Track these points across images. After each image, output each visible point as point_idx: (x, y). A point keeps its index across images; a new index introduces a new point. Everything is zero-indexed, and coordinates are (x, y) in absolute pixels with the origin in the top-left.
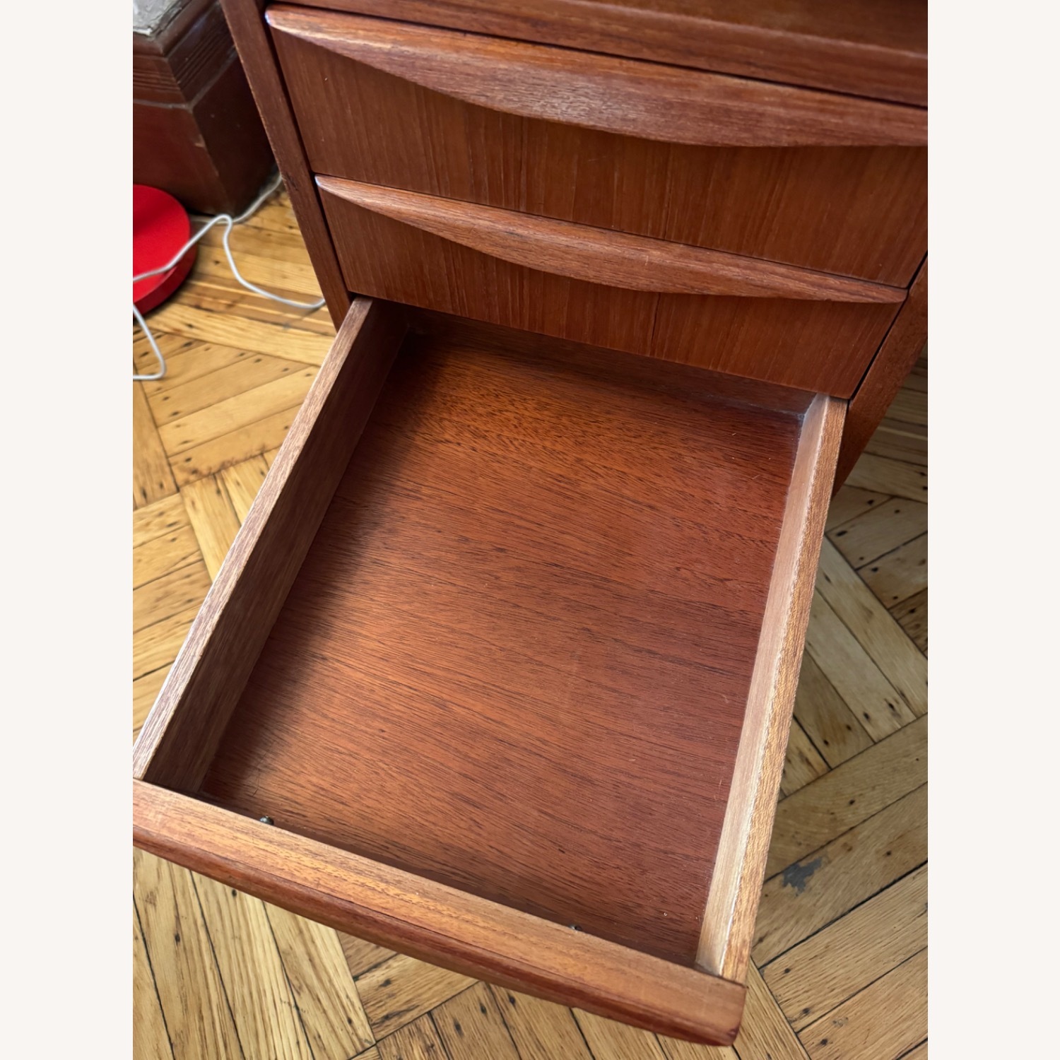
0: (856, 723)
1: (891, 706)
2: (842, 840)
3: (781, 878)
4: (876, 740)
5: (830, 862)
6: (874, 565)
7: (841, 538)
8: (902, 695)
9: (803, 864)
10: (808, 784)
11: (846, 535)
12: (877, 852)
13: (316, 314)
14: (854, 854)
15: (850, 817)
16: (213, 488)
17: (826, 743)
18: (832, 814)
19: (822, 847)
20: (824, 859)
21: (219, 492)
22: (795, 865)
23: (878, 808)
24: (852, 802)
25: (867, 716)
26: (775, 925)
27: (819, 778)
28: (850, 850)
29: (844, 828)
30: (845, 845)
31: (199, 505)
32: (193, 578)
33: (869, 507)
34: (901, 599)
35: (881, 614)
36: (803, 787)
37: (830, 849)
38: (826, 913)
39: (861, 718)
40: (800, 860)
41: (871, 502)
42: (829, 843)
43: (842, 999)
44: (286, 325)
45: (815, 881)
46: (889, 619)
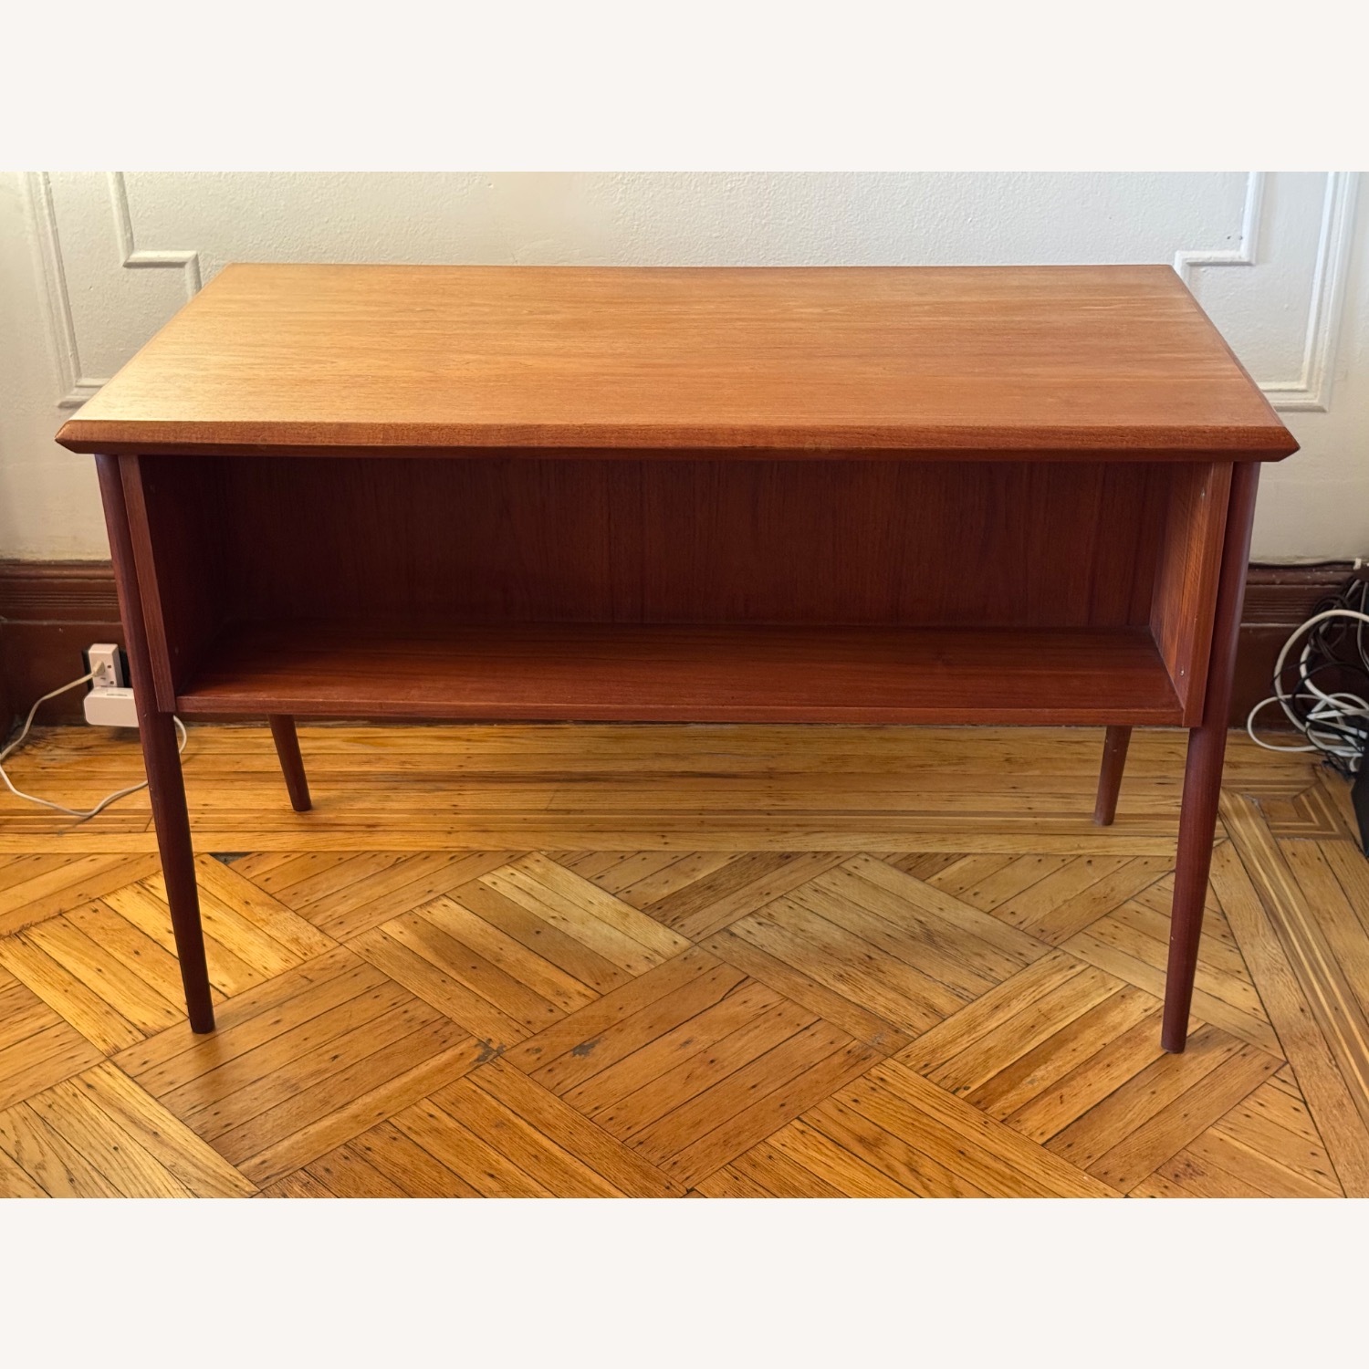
0: (621, 971)
1: (647, 958)
3: (571, 1053)
4: (637, 976)
5: (606, 1039)
6: (628, 890)
7: (600, 880)
8: (655, 951)
9: (586, 1044)
10: (587, 1006)
12: (642, 1028)
13: (90, 821)
14: (626, 1032)
15: (621, 1015)
16: (18, 942)
17: (598, 984)
18: (607, 1016)
19: (600, 1034)
20: (603, 1039)
21: (24, 943)
22: (580, 1046)
23: (641, 1007)
24: (621, 1009)
25: (628, 966)
27: (594, 1002)
28: (621, 1031)
29: (617, 1021)
30: (617, 1029)
32: (16, 996)
33: (621, 860)
34: (650, 904)
35: (634, 913)
36: (582, 1008)
37: (607, 1033)
38: (607, 1062)
39: (625, 967)
41: (622, 857)
42: (606, 1030)
43: (621, 1098)
44: (61, 833)
45: (596, 1050)
46: (643, 915)
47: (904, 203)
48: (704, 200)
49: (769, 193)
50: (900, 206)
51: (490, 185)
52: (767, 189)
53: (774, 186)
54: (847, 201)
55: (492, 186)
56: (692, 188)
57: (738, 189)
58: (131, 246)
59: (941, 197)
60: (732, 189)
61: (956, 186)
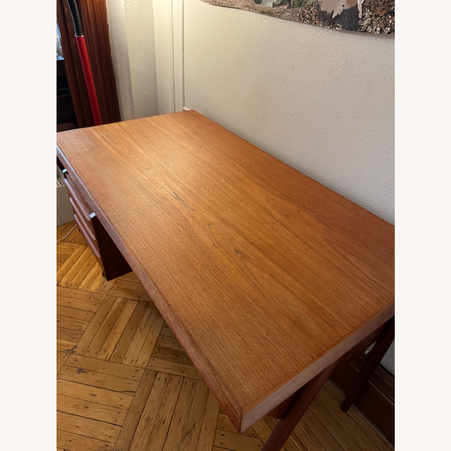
0: (123, 358)
1: (132, 361)
2: (94, 372)
3: (78, 369)
4: (122, 363)
5: (88, 374)
6: (164, 337)
8: (137, 361)
10: (102, 360)
11: (167, 328)
12: (97, 379)
14: (93, 376)
16: (84, 247)
18: (99, 367)
19: (90, 370)
20: (87, 373)
22: (82, 369)
23: (107, 373)
24: (104, 369)
26: (67, 375)
27: (105, 360)
28: (93, 375)
29: (97, 371)
30: (94, 373)
31: (79, 249)
34: (160, 346)
35: (153, 345)
36: (100, 359)
37: (91, 372)
38: (76, 380)
39: (125, 358)
40: (84, 369)
42: (92, 371)
43: (60, 394)
45: (81, 374)
46: (153, 347)
47: (363, 189)
48: (297, 152)
49: (317, 160)
50: (361, 190)
51: (246, 120)
52: (316, 158)
53: (319, 158)
54: (342, 177)
55: (246, 121)
56: (294, 146)
57: (307, 154)
58: (184, 106)
59: (378, 195)
60: (305, 153)
61: (386, 193)
